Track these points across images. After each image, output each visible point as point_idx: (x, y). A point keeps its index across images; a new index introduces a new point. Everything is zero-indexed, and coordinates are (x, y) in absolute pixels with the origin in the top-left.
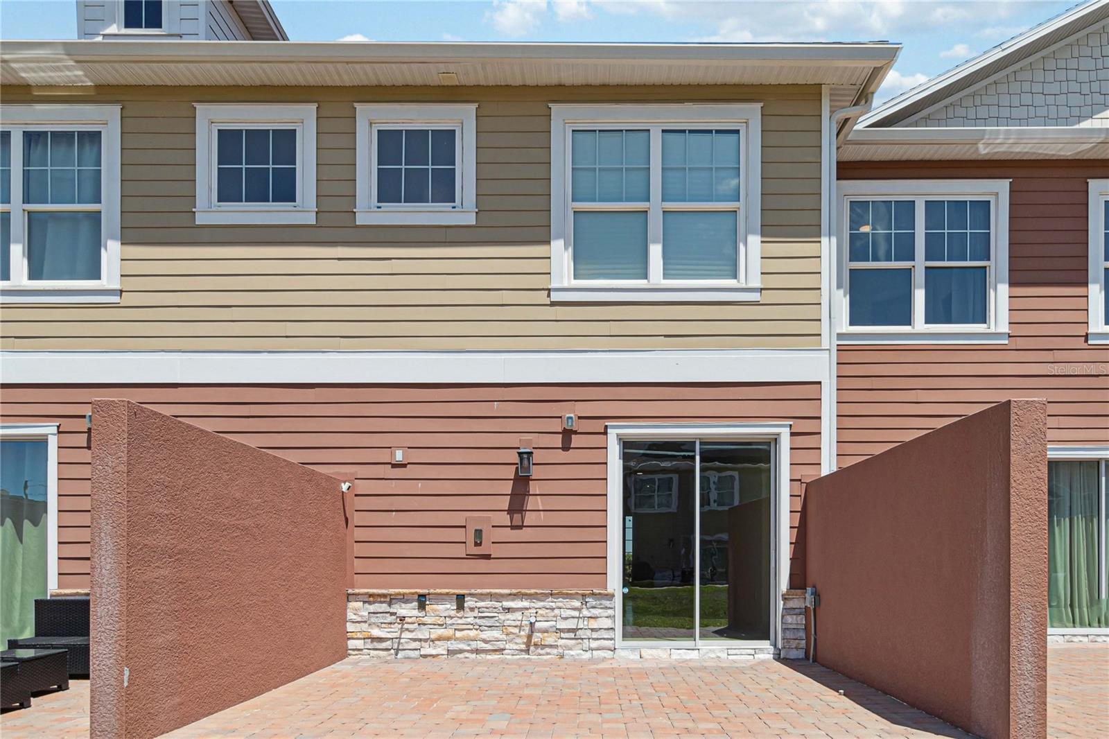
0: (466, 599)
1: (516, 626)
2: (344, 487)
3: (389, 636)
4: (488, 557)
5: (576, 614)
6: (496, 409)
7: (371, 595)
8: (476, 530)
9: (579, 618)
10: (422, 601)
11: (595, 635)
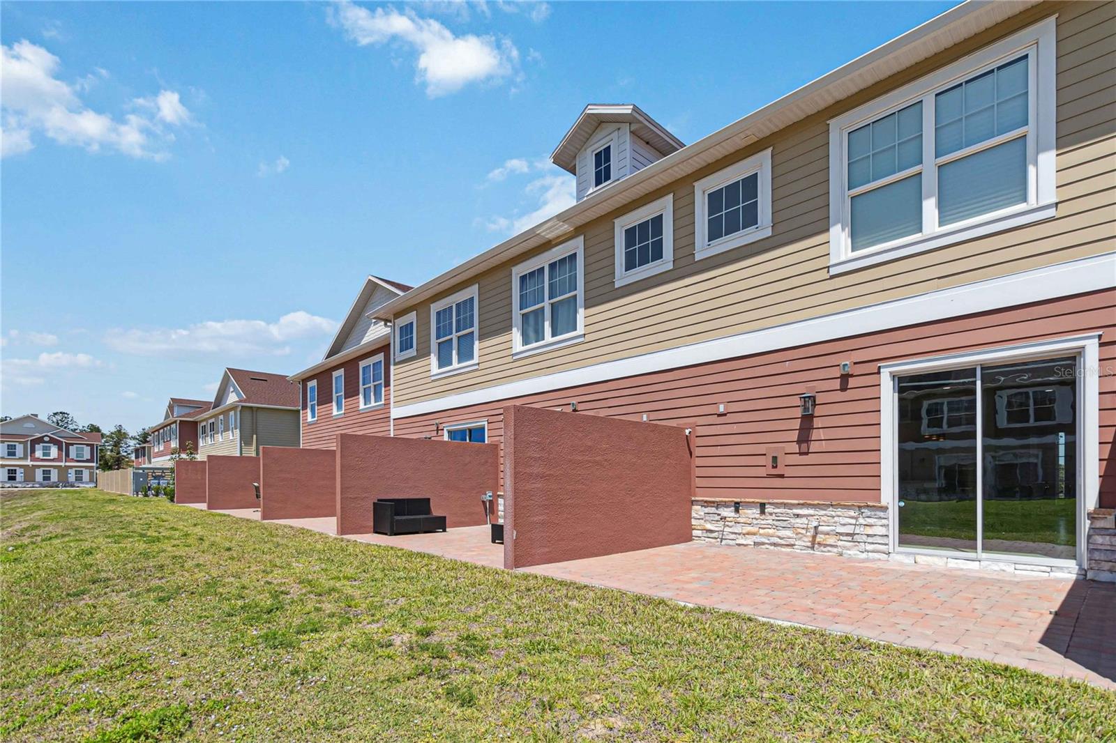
0: (766, 506)
1: (803, 528)
2: (687, 432)
3: (716, 529)
4: (782, 476)
5: (853, 521)
6: (788, 366)
7: (706, 502)
8: (773, 457)
9: (855, 525)
10: (737, 507)
11: (870, 540)
